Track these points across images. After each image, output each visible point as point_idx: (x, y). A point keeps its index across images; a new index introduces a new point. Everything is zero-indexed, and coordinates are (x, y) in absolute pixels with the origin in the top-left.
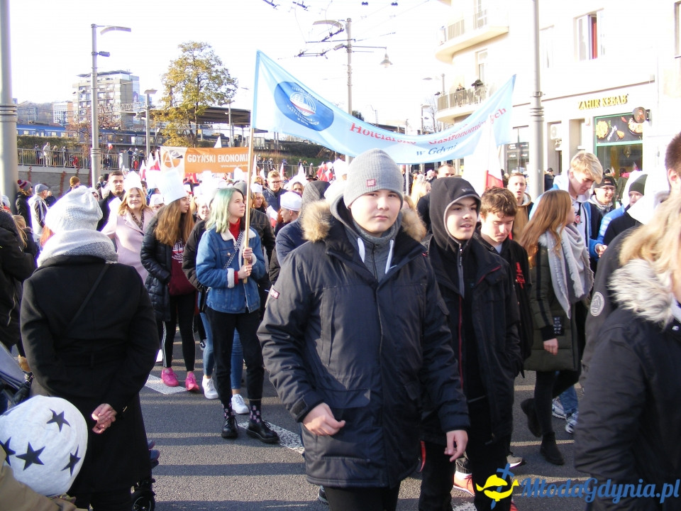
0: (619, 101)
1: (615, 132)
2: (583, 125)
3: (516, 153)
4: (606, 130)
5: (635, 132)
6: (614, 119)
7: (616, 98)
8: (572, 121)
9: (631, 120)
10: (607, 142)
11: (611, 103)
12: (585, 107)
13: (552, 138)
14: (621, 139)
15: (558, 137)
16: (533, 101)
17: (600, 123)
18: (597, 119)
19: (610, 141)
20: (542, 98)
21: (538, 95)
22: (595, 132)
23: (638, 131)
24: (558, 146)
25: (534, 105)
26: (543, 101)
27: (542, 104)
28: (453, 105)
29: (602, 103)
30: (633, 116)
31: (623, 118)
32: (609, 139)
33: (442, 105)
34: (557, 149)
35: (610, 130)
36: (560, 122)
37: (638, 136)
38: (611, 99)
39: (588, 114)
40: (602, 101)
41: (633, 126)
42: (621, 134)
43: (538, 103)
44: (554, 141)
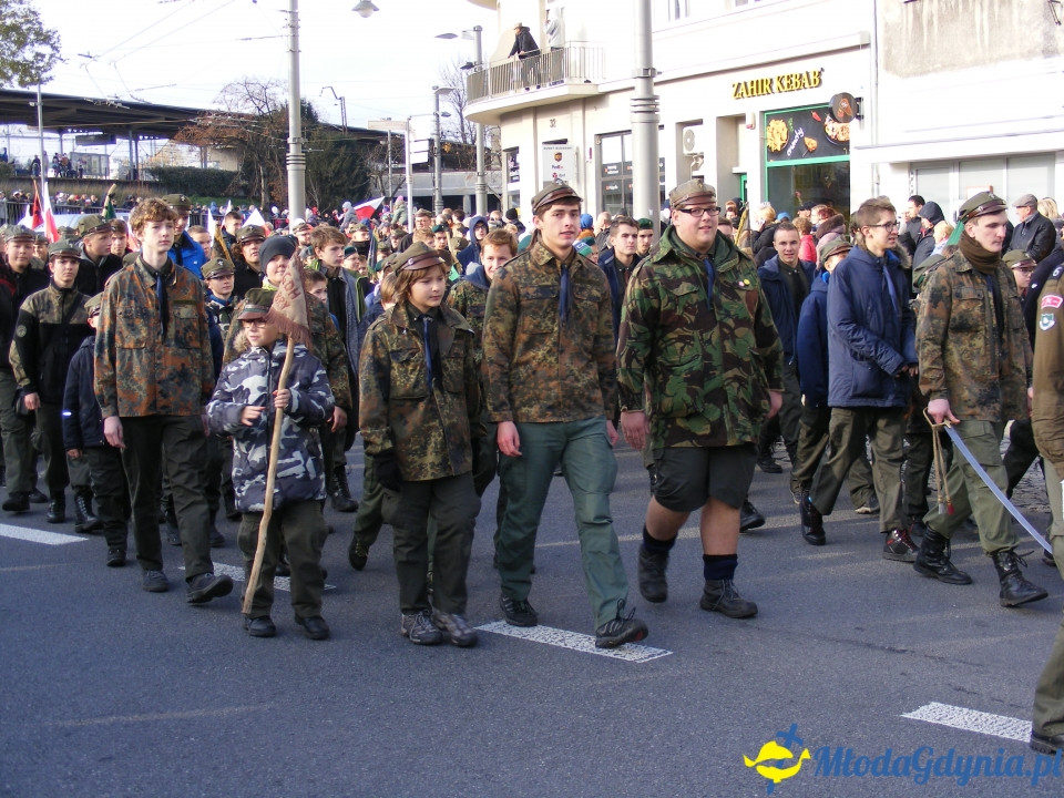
0: (806, 82)
1: (801, 140)
2: (742, 127)
3: (618, 182)
4: (785, 137)
5: (836, 140)
6: (798, 116)
7: (801, 75)
8: (722, 119)
9: (828, 117)
10: (786, 158)
11: (794, 84)
12: (745, 95)
13: (686, 152)
14: (811, 153)
15: (696, 150)
16: (640, 84)
17: (773, 123)
18: (770, 116)
19: (792, 157)
20: (655, 80)
21: (648, 74)
22: (763, 140)
23: (841, 138)
24: (696, 167)
25: (640, 92)
26: (656, 84)
27: (657, 91)
28: (496, 91)
29: (776, 84)
30: (831, 111)
31: (814, 114)
32: (789, 151)
33: (478, 88)
34: (695, 173)
35: (791, 136)
36: (699, 122)
37: (843, 146)
38: (793, 79)
39: (752, 107)
40: (775, 81)
41: (832, 128)
42: (812, 143)
43: (649, 89)
44: (691, 157)
